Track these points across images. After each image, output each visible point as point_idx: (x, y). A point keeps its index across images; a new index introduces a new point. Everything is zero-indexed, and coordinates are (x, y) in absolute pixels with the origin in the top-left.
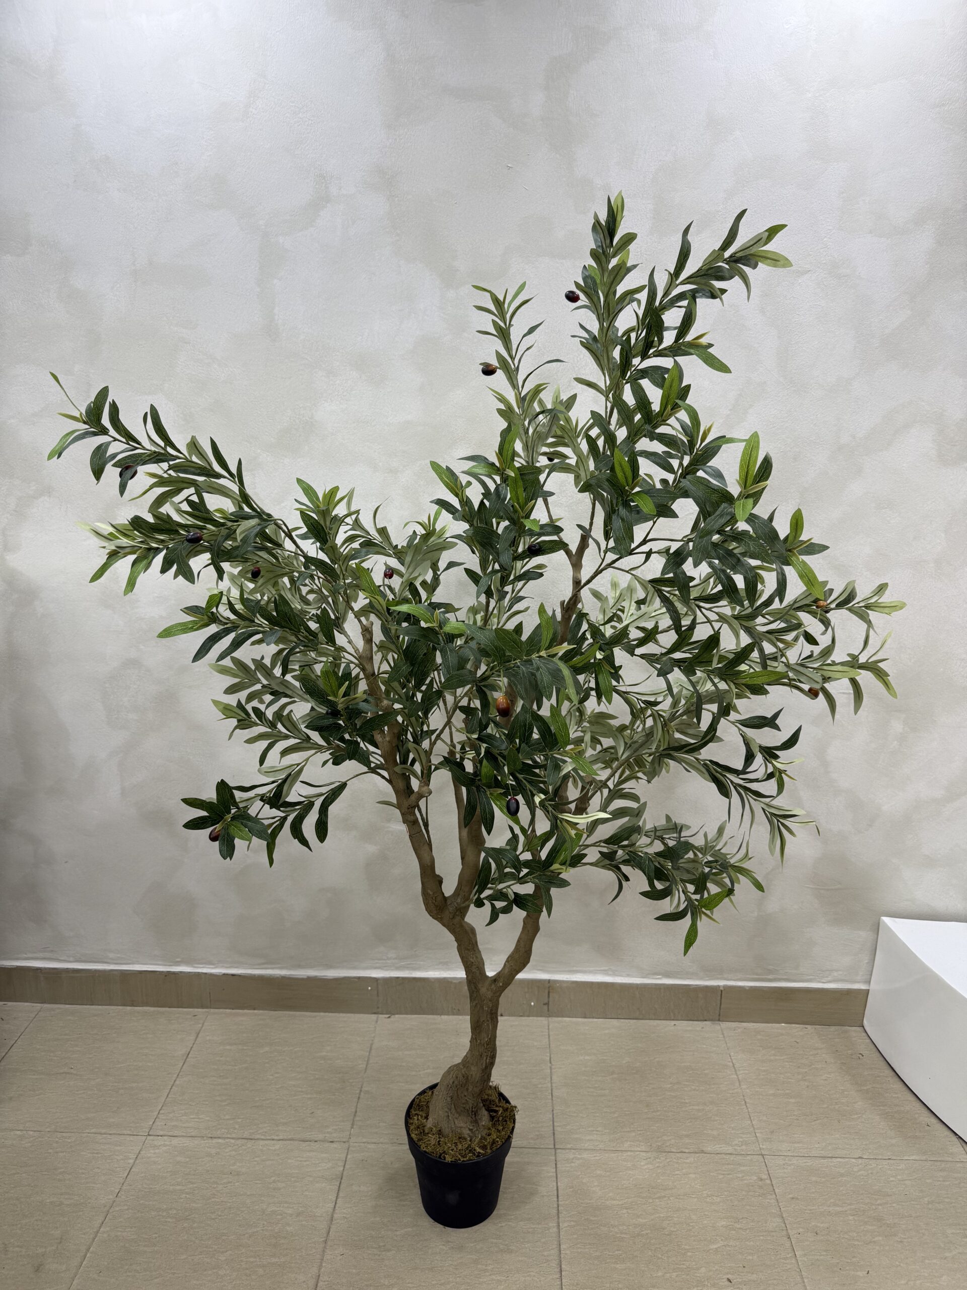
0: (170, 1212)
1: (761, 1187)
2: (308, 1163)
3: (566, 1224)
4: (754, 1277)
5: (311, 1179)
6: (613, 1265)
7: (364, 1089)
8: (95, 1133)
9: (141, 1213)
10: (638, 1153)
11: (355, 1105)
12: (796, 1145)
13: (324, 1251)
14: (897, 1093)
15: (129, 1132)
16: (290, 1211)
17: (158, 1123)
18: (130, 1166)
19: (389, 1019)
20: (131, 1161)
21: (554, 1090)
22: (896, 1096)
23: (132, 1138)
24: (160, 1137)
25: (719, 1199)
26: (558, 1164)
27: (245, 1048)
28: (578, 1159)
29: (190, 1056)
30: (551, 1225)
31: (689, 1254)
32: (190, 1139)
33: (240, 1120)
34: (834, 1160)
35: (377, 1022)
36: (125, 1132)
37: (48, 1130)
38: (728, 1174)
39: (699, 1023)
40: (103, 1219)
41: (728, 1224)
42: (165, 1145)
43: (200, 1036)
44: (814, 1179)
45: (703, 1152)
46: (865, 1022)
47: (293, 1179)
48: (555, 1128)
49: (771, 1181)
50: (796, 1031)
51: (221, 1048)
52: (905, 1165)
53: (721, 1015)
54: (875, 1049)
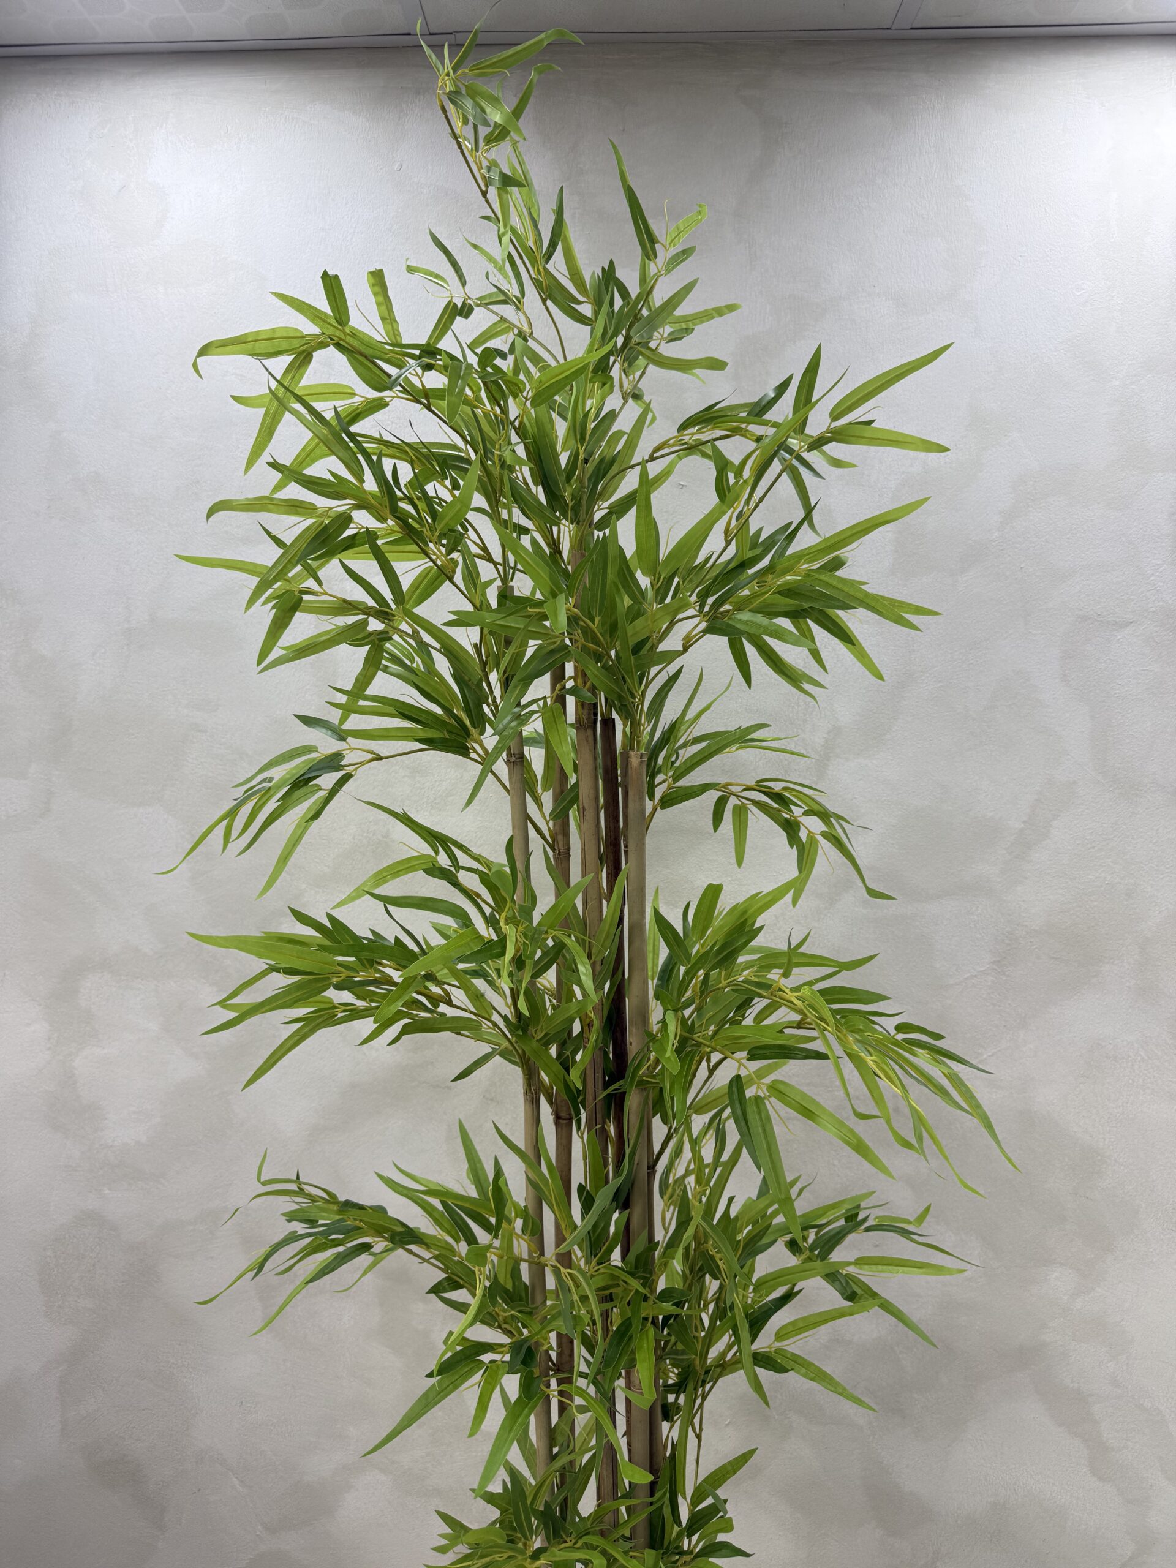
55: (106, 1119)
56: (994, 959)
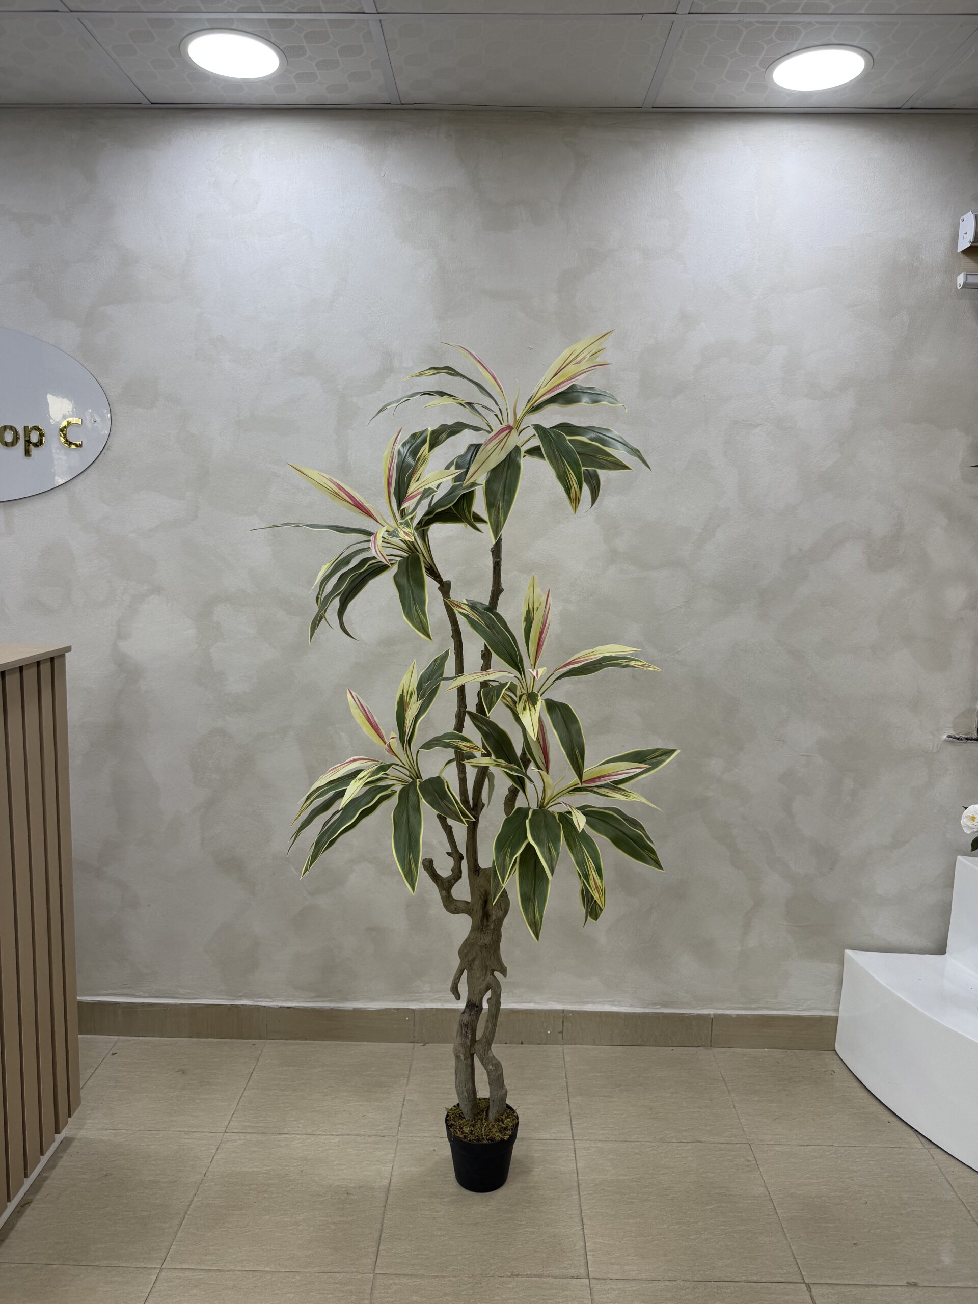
0: (251, 1186)
1: (748, 1166)
2: (364, 1151)
3: (585, 1193)
4: (743, 1228)
5: (368, 1163)
6: (626, 1221)
7: (407, 1098)
8: (180, 1131)
9: (227, 1187)
10: (644, 1143)
11: (401, 1109)
12: (777, 1137)
13: (384, 1213)
14: (863, 1099)
15: (208, 1131)
16: (353, 1185)
17: (232, 1123)
18: (213, 1155)
19: (424, 1047)
20: (214, 1151)
21: (570, 1099)
22: (863, 1101)
23: (211, 1135)
24: (235, 1134)
25: (712, 1175)
26: (576, 1150)
27: (301, 1069)
28: (594, 1147)
29: (253, 1075)
30: (573, 1193)
32: (261, 1135)
33: (303, 1121)
34: (809, 1147)
35: (413, 1049)
36: (205, 1130)
37: (139, 1129)
38: (720, 1157)
39: (694, 1048)
40: (196, 1191)
41: (721, 1192)
42: (240, 1140)
43: (260, 1060)
44: (792, 1160)
45: (701, 1142)
46: (837, 1047)
47: (353, 1163)
48: (573, 1125)
49: (757, 1162)
50: (778, 1054)
51: (280, 1069)
52: (869, 1150)
53: (712, 1041)
54: (845, 1067)
55: (227, 680)
56: (685, 600)
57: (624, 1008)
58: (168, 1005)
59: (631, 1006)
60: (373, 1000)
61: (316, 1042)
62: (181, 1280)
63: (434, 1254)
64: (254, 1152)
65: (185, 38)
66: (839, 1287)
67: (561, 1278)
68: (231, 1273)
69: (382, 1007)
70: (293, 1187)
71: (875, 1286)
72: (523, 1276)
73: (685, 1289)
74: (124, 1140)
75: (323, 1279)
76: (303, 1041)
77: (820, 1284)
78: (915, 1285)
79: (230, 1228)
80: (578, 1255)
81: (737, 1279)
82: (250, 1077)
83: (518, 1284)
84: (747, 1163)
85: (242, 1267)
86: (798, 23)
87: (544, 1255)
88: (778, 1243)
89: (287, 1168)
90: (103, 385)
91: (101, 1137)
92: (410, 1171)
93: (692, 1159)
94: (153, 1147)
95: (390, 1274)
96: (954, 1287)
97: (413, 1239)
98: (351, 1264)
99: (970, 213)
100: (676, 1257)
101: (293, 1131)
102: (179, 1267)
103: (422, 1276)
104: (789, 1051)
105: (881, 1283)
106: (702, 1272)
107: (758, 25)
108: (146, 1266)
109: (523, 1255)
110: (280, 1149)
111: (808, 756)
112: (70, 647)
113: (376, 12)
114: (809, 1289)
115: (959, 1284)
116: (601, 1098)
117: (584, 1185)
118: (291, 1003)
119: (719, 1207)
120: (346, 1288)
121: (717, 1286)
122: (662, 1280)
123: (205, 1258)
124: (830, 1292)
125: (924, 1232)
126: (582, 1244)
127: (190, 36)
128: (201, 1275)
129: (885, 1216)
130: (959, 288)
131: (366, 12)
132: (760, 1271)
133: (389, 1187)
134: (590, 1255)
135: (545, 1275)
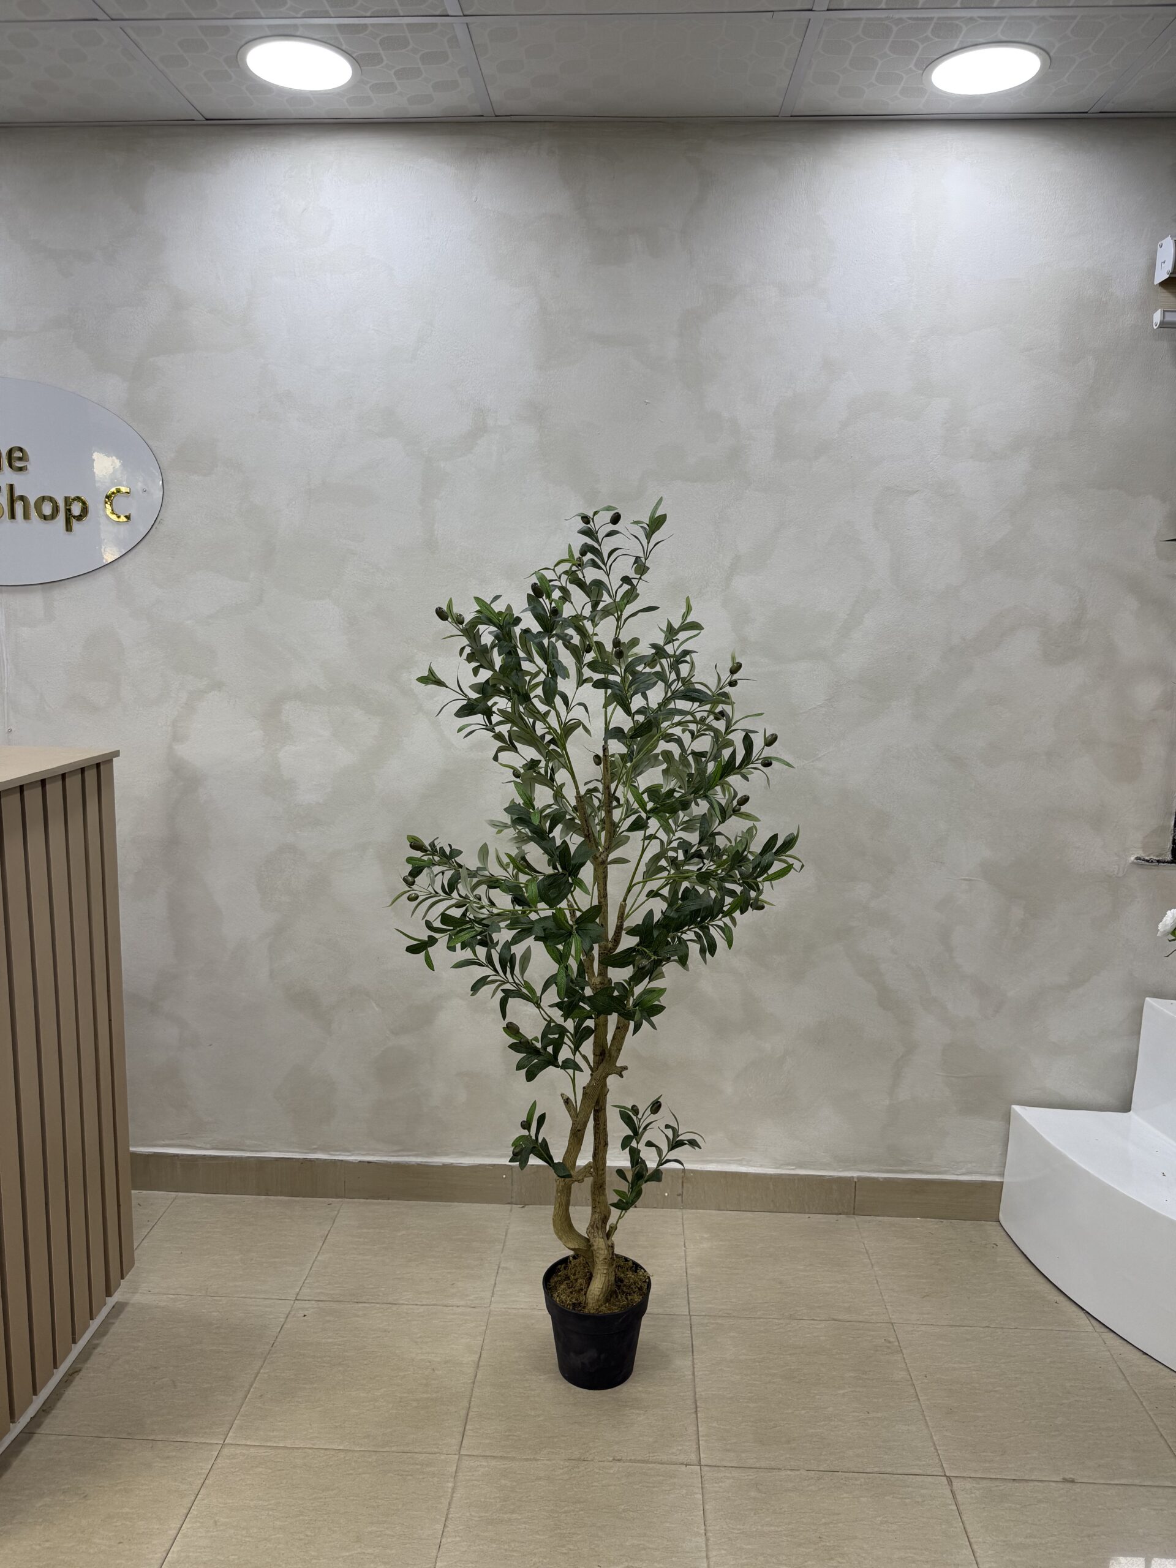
0: (325, 1359)
1: (889, 1348)
2: (451, 1323)
3: (701, 1373)
4: (879, 1415)
5: (456, 1335)
6: (745, 1404)
7: (502, 1265)
9: (297, 1359)
10: (770, 1320)
11: (495, 1278)
12: (924, 1316)
13: (472, 1390)
14: (1028, 1276)
15: (278, 1297)
16: (438, 1359)
17: (304, 1290)
18: (282, 1323)
19: (523, 1209)
20: (283, 1320)
21: (688, 1270)
22: (1027, 1278)
23: (280, 1302)
24: (307, 1302)
25: (847, 1356)
26: (692, 1326)
27: (382, 1231)
28: (713, 1324)
29: (328, 1237)
30: (686, 1373)
31: (817, 1397)
32: (336, 1303)
33: (383, 1289)
34: (961, 1328)
35: (511, 1211)
36: (274, 1297)
37: (200, 1294)
38: (858, 1338)
39: (834, 1216)
40: (263, 1363)
42: (312, 1308)
43: (336, 1220)
44: (941, 1342)
45: (836, 1320)
46: (1001, 1215)
47: (439, 1336)
48: (690, 1300)
49: (899, 1343)
50: (932, 1224)
51: (359, 1231)
52: (1031, 1333)
53: (856, 1208)
54: (1010, 1240)
55: (298, 789)
56: (827, 698)
57: (753, 1168)
58: (233, 1157)
59: (761, 1166)
60: (465, 1154)
61: (401, 1202)
62: (245, 1457)
63: (527, 1436)
64: (329, 1321)
65: (243, 46)
66: (985, 1481)
67: (668, 1464)
68: (300, 1451)
69: (475, 1162)
70: (371, 1360)
71: (1027, 1481)
72: (627, 1461)
73: (809, 1479)
74: (183, 1306)
75: (402, 1459)
76: (385, 1201)
77: (963, 1477)
78: (1073, 1481)
79: (300, 1402)
80: (689, 1440)
81: (868, 1470)
82: (325, 1239)
83: (620, 1469)
84: (888, 1345)
85: (312, 1444)
86: (957, 18)
87: (651, 1439)
88: (918, 1432)
89: (365, 1339)
90: (154, 449)
91: (157, 1302)
92: (503, 1346)
93: (824, 1338)
94: (215, 1314)
95: (477, 1456)
96: (1117, 1484)
97: (503, 1419)
98: (434, 1444)
99: (1169, 238)
100: (801, 1444)
101: (372, 1299)
102: (242, 1443)
103: (513, 1459)
104: (945, 1221)
105: (1033, 1478)
106: (828, 1462)
107: (911, 22)
108: (207, 1442)
109: (627, 1438)
110: (357, 1319)
111: (970, 880)
112: (119, 751)
113: (462, 15)
114: (950, 1482)
115: (1123, 1481)
116: (724, 1269)
117: (699, 1364)
118: (372, 1157)
119: (852, 1392)
120: (428, 1469)
121: (845, 1477)
122: (783, 1469)
123: (272, 1434)
124: (974, 1487)
125: (1087, 1424)
126: (695, 1428)
127: (248, 44)
128: (267, 1452)
129: (1044, 1406)
130: (1155, 327)
131: (450, 14)
132: (896, 1461)
133: (478, 1363)
134: (702, 1440)
135: (650, 1460)
